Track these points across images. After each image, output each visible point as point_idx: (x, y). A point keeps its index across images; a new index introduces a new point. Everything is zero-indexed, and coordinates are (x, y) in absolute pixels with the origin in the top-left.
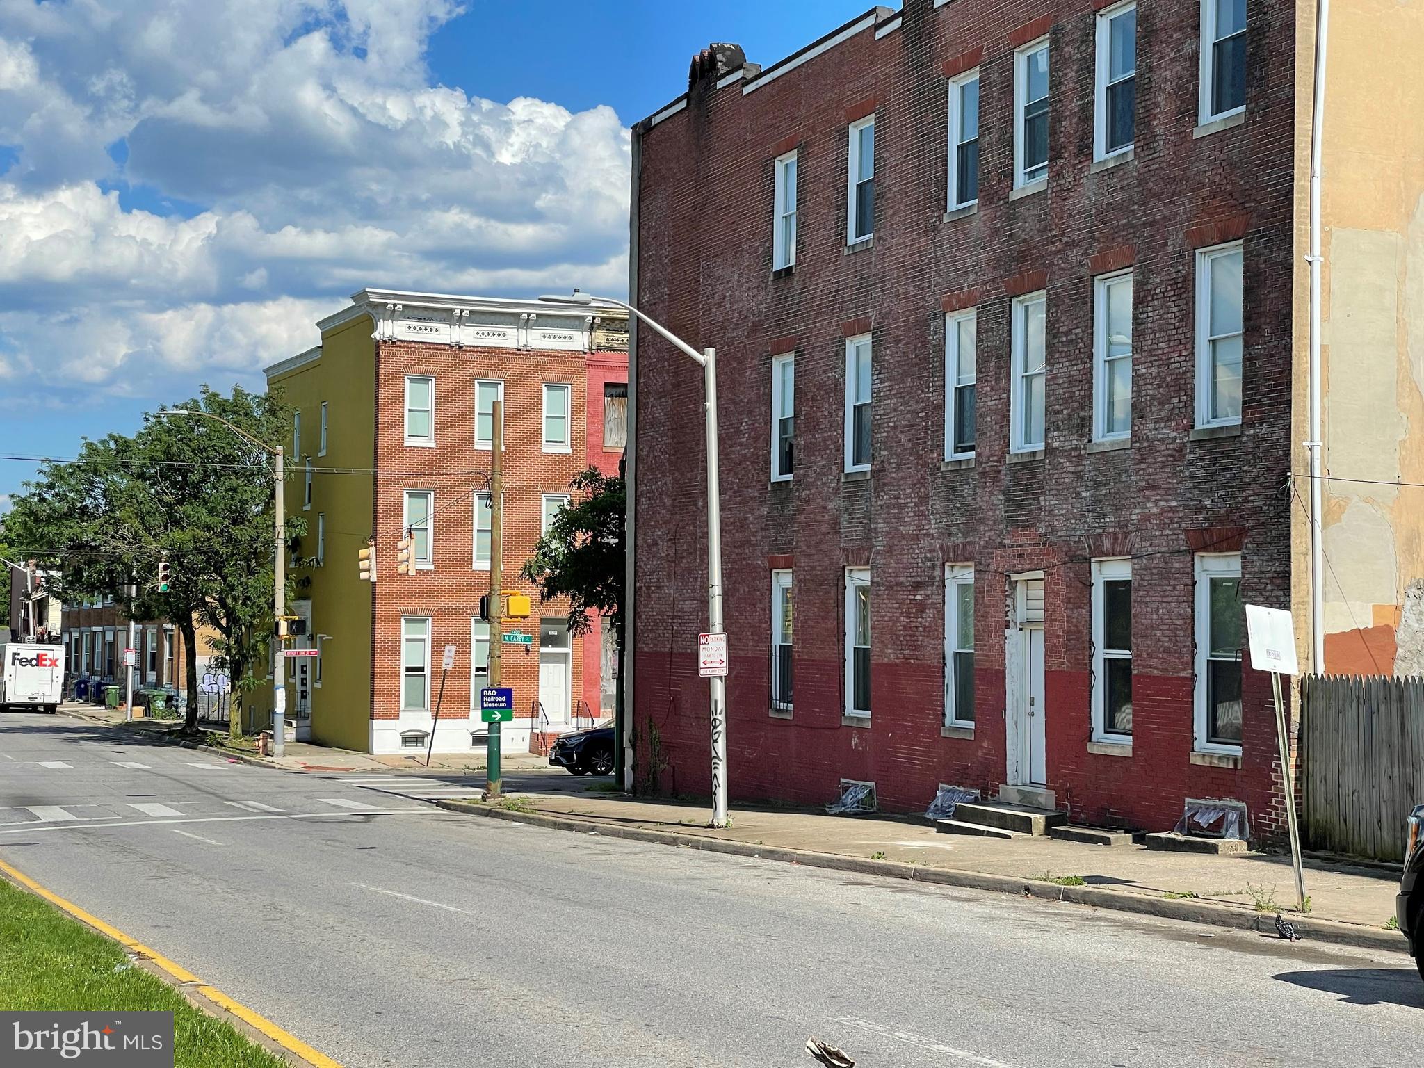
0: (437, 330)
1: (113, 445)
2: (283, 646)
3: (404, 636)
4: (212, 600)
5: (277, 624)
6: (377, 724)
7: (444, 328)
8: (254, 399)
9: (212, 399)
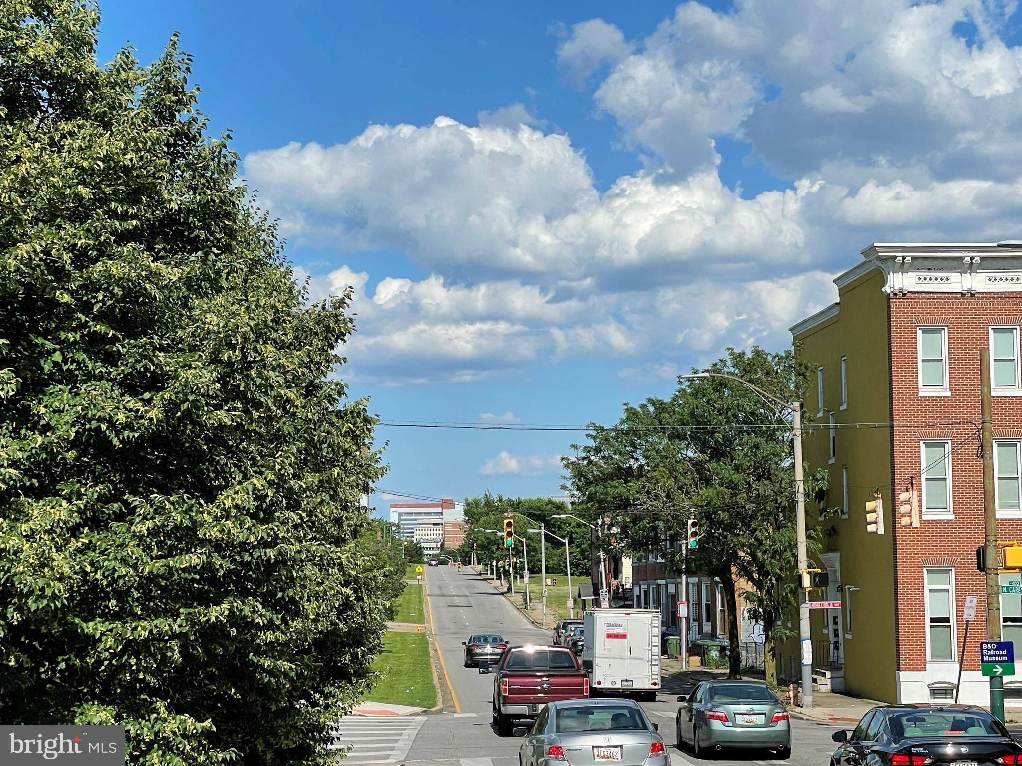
0: (947, 279)
1: (651, 409)
2: (807, 599)
3: (927, 588)
4: (743, 554)
5: (800, 577)
6: (903, 676)
7: (955, 276)
8: (774, 357)
9: (738, 358)
